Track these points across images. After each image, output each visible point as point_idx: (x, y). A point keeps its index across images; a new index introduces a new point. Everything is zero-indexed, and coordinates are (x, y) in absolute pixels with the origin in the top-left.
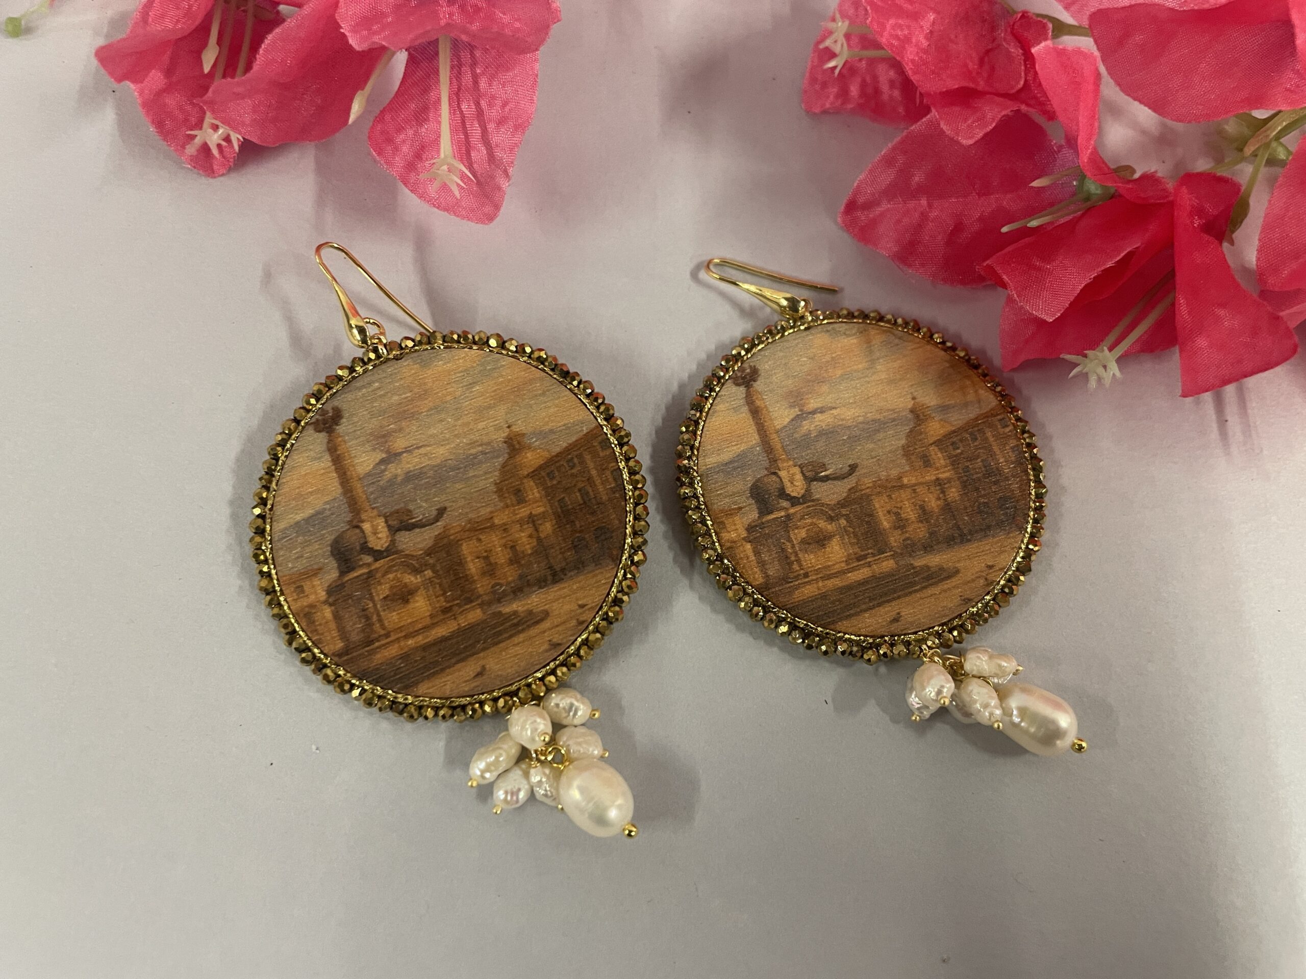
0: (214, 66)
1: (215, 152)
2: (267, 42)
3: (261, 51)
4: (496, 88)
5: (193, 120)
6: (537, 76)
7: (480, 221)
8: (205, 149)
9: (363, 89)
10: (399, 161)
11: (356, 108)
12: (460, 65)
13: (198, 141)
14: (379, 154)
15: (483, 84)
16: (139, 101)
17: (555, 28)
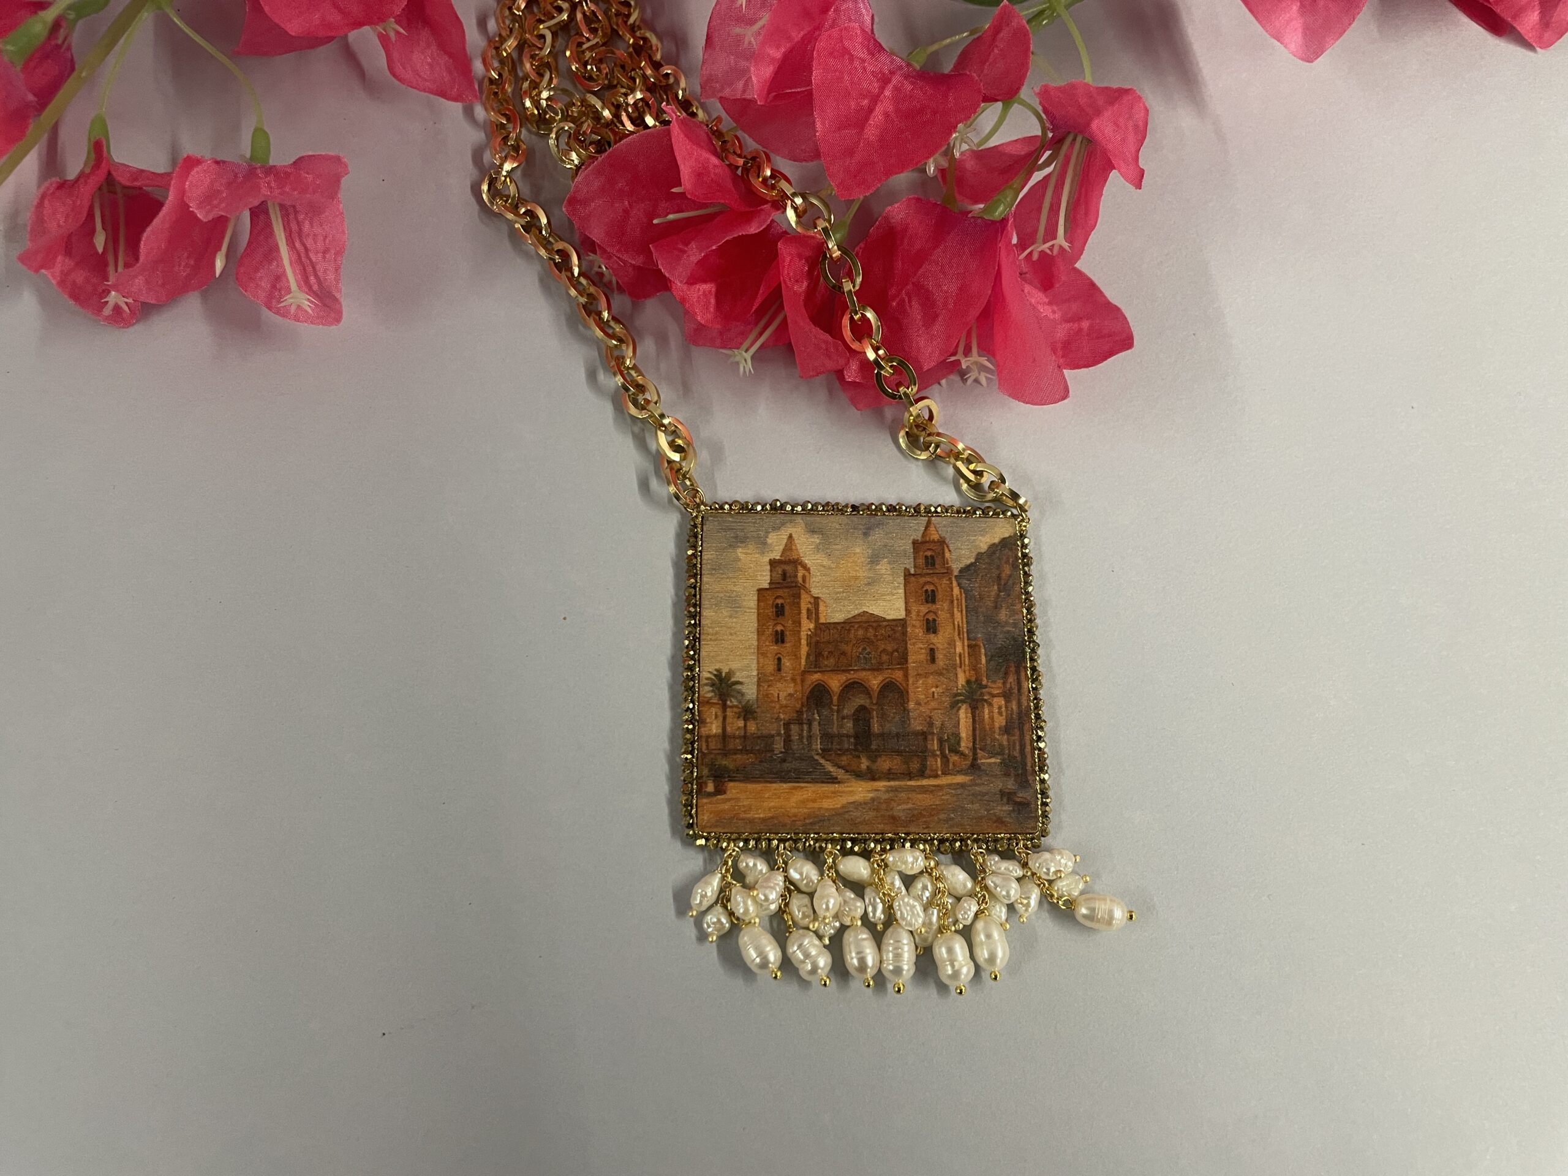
0: (105, 248)
1: (126, 308)
2: (144, 239)
3: (142, 246)
4: (317, 229)
5: (102, 289)
6: (342, 213)
7: (331, 324)
8: (117, 309)
9: (220, 250)
10: (262, 295)
11: (219, 264)
12: (288, 215)
13: (111, 305)
14: (246, 291)
15: (306, 226)
16: (54, 282)
17: (345, 181)
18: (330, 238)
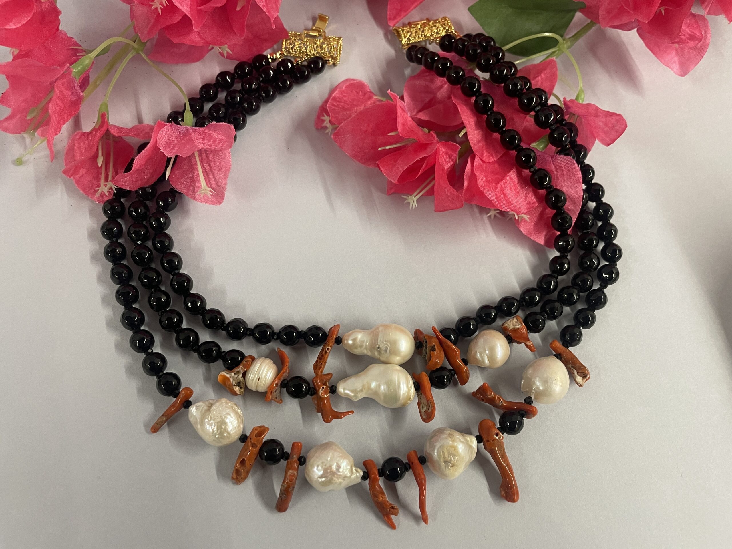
0: (102, 165)
5: (97, 185)
7: (217, 204)
11: (168, 173)
18: (223, 163)
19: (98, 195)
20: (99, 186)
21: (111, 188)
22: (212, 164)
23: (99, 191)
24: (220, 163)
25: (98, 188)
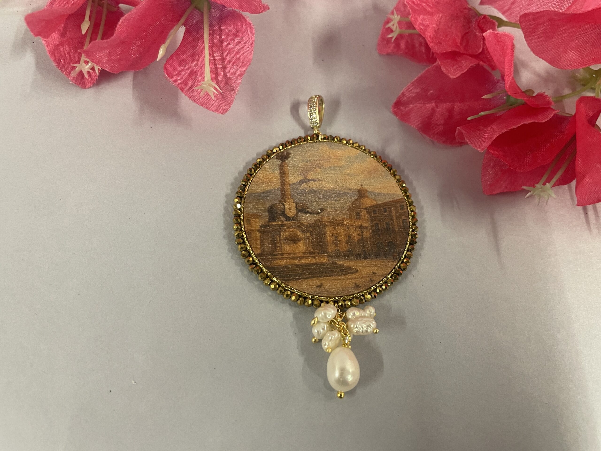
0: (87, 32)
1: (86, 75)
3: (118, 26)
4: (233, 46)
5: (75, 60)
8: (81, 74)
9: (164, 43)
11: (161, 53)
12: (213, 34)
14: (169, 76)
15: (225, 43)
18: (240, 54)
19: (74, 74)
20: (78, 62)
21: (93, 69)
22: (225, 53)
23: (77, 69)
24: (237, 54)
25: (75, 65)
